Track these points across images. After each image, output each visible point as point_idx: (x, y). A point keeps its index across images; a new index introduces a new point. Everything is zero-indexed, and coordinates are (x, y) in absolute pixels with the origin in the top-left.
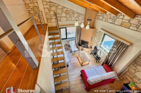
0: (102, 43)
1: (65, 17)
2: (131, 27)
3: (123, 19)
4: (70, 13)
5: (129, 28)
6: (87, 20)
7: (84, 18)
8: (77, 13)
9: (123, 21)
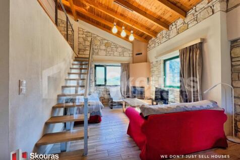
1: (104, 50)
2: (189, 25)
3: (176, 27)
4: (112, 46)
5: (188, 28)
6: (136, 54)
7: (131, 55)
8: (120, 47)
9: (178, 28)
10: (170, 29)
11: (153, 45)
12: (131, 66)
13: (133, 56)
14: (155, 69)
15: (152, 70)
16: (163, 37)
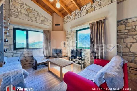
0: (77, 42)
1: (26, 15)
2: (95, 9)
3: (86, 9)
5: (94, 10)
6: (56, 25)
7: (51, 25)
8: (42, 16)
9: (87, 9)
10: (81, 10)
11: (68, 20)
12: (52, 32)
13: (53, 26)
14: (69, 36)
15: (67, 37)
16: (76, 15)
